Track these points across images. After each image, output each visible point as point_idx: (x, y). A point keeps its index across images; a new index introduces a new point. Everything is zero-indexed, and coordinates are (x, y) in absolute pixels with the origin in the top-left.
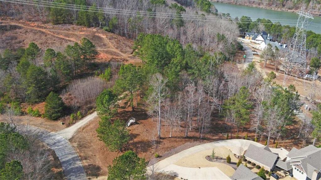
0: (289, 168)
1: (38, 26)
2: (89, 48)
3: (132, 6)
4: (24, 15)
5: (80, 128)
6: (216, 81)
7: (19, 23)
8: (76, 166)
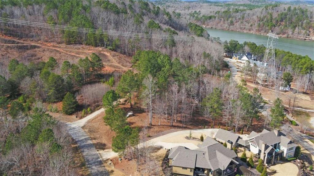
0: (247, 144)
1: (54, 46)
2: (97, 61)
3: (132, 30)
4: (42, 37)
5: (90, 120)
6: (196, 84)
7: (38, 43)
8: (88, 143)
